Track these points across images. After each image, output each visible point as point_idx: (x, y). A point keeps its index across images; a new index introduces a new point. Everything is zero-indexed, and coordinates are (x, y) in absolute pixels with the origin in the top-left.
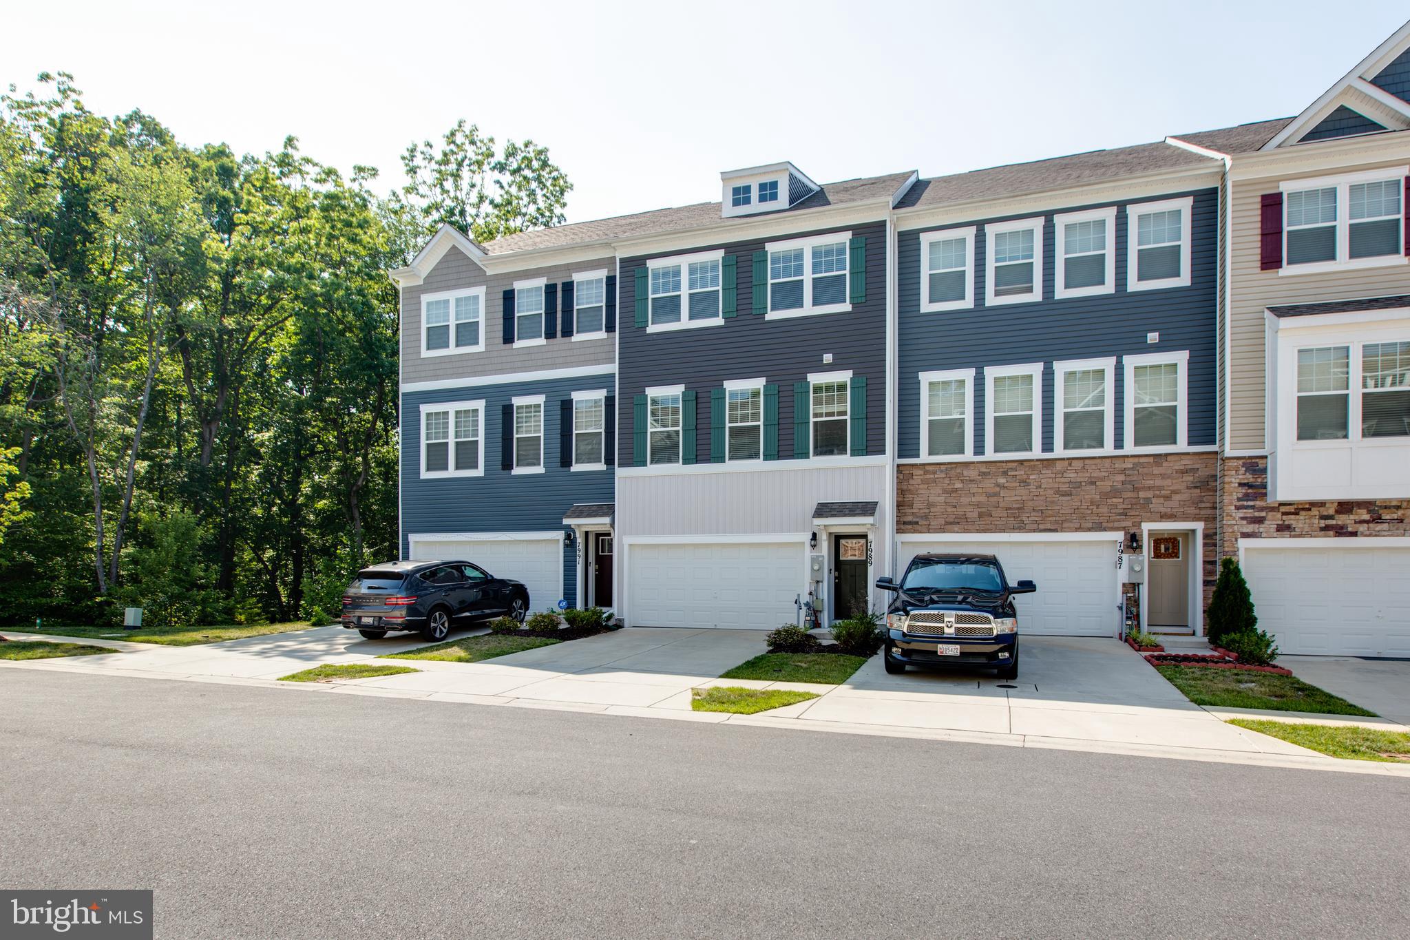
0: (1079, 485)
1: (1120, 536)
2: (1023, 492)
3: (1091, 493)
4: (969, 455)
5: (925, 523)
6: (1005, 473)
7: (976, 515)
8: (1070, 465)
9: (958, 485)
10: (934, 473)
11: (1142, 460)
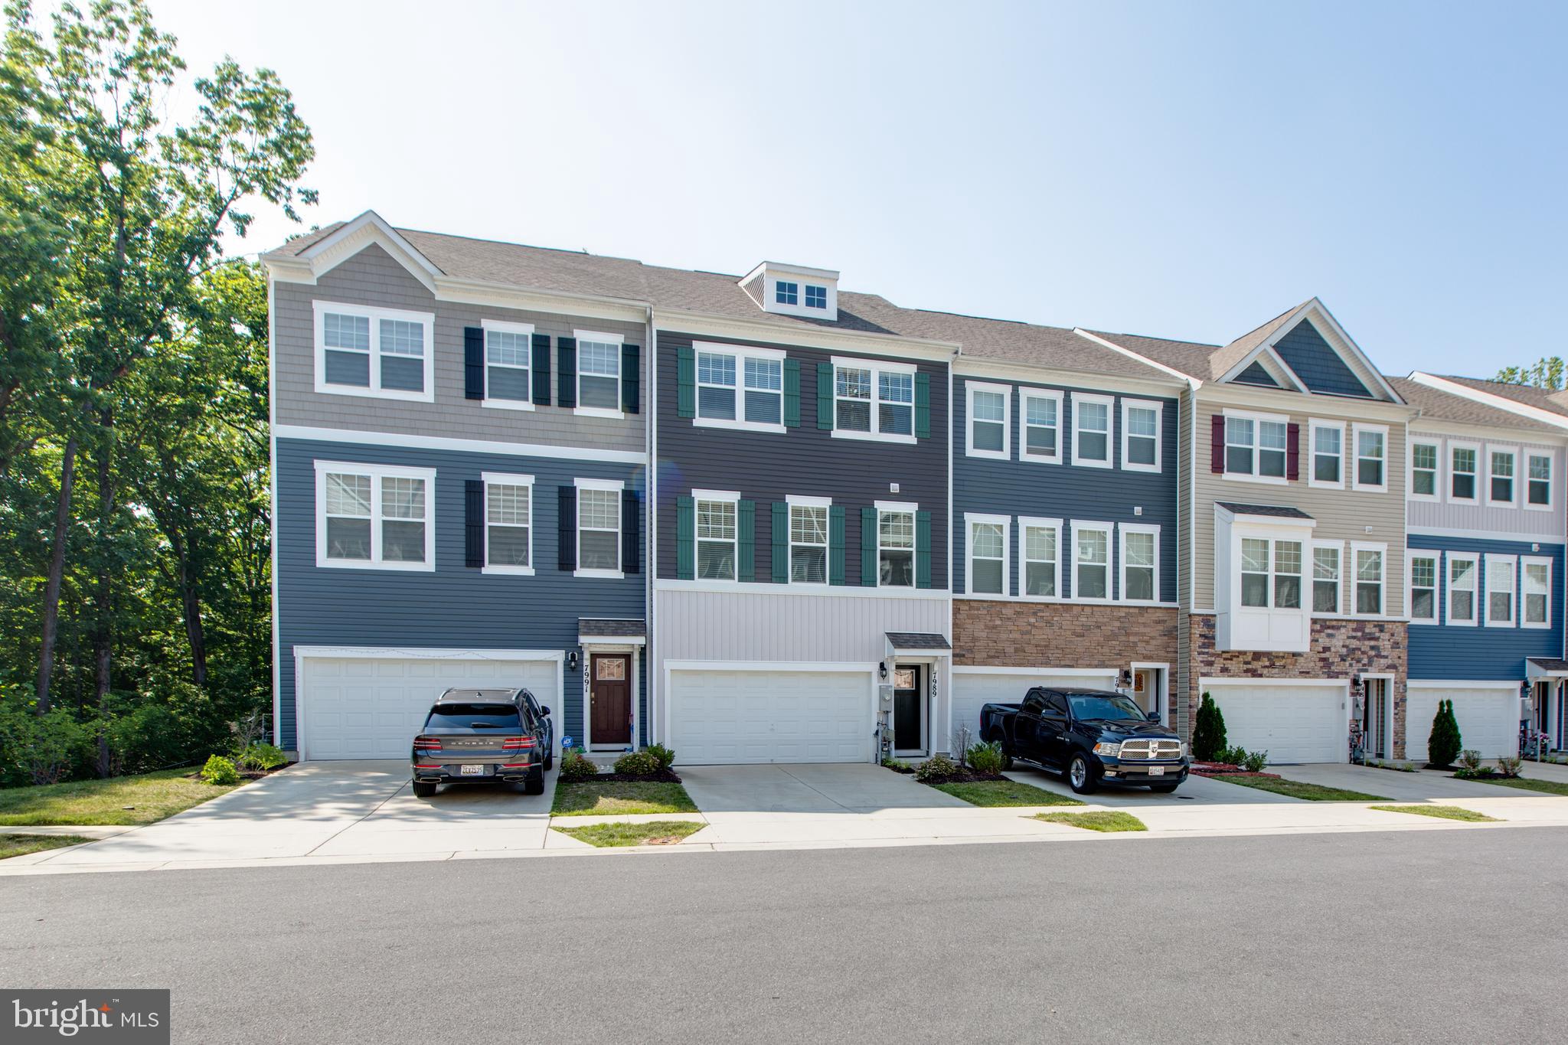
0: (1088, 628)
1: (1115, 673)
2: (1048, 631)
3: (1097, 636)
4: (1005, 596)
5: (970, 656)
6: (1035, 614)
7: (1012, 650)
8: (1083, 610)
9: (998, 622)
10: (978, 609)
11: (1131, 610)
